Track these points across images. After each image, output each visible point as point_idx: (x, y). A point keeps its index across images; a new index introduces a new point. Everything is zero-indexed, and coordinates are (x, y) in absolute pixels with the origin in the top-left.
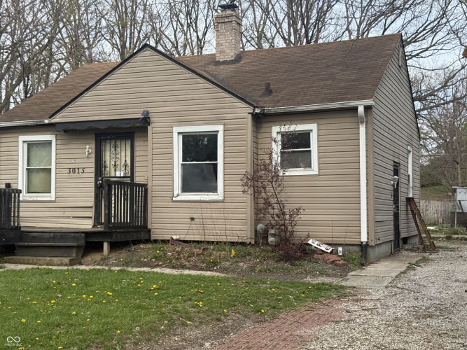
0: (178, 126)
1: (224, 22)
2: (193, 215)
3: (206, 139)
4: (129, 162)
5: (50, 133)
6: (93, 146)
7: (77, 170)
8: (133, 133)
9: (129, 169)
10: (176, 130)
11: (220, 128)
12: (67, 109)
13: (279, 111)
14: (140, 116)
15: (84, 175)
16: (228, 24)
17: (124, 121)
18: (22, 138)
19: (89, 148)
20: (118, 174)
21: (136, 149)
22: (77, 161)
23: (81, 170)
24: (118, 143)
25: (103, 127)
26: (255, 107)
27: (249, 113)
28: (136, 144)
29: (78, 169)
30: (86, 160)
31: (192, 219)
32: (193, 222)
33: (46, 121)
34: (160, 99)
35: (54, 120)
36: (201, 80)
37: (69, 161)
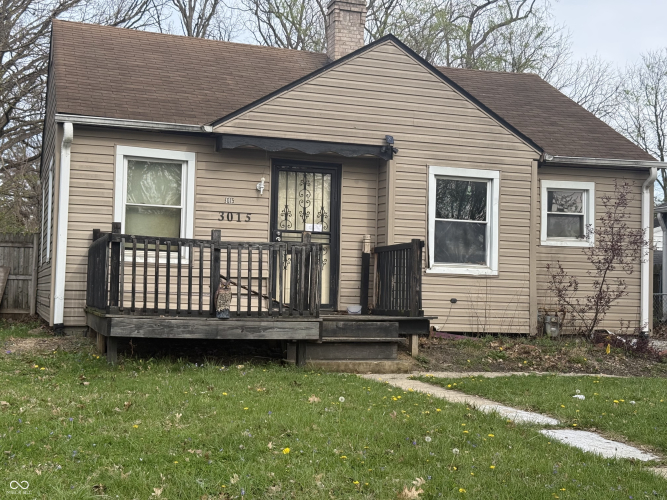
0: (435, 164)
2: (454, 296)
3: (469, 188)
4: (327, 210)
5: (185, 148)
6: (269, 179)
7: (235, 217)
8: (340, 167)
10: (434, 170)
11: (495, 175)
12: (247, 114)
13: (575, 161)
14: (379, 143)
15: (250, 225)
16: (355, 15)
17: (349, 147)
18: (123, 150)
19: (264, 182)
20: (309, 228)
21: (344, 191)
22: (237, 200)
23: (243, 217)
25: (311, 151)
27: (535, 160)
28: (344, 182)
29: (239, 214)
30: (254, 202)
31: (454, 301)
32: (454, 306)
33: (208, 129)
34: (409, 121)
35: (221, 129)
36: (470, 104)
37: (222, 200)
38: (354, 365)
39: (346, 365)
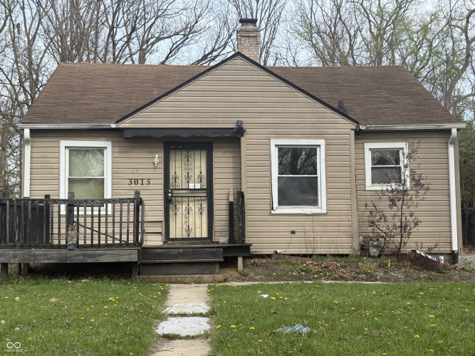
0: (275, 138)
1: (248, 36)
2: (293, 229)
3: (304, 153)
4: (204, 173)
5: (105, 139)
6: (162, 155)
7: (140, 182)
8: (212, 144)
9: (204, 181)
10: (274, 142)
11: (322, 142)
12: (140, 114)
13: (387, 128)
14: (233, 126)
15: (150, 187)
16: (252, 39)
17: (212, 131)
18: (64, 143)
19: (158, 158)
20: (191, 186)
21: (215, 160)
22: (140, 171)
23: (145, 182)
24: (191, 153)
25: (185, 135)
26: (358, 123)
27: (352, 130)
28: (215, 154)
29: (142, 179)
30: (152, 171)
31: (293, 232)
32: (293, 236)
33: (113, 126)
35: (122, 125)
37: (130, 171)
38: (182, 278)
39: (176, 278)
